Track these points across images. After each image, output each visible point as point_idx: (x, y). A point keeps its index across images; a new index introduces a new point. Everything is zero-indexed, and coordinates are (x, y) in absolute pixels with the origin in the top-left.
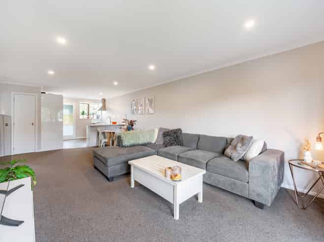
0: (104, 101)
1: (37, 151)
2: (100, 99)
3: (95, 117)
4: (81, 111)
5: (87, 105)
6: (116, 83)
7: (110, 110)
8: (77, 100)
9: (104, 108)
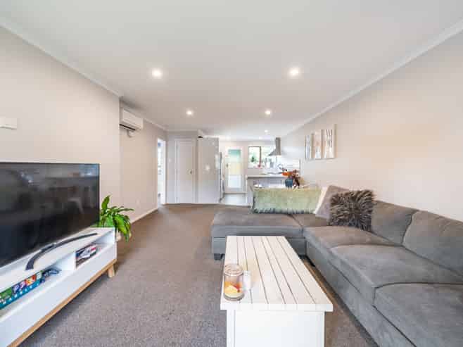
0: (278, 141)
1: (194, 203)
2: (273, 139)
3: (268, 164)
4: (251, 157)
5: (259, 148)
6: (268, 112)
7: (285, 154)
8: (245, 143)
9: (278, 151)
